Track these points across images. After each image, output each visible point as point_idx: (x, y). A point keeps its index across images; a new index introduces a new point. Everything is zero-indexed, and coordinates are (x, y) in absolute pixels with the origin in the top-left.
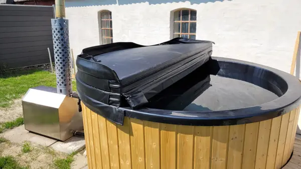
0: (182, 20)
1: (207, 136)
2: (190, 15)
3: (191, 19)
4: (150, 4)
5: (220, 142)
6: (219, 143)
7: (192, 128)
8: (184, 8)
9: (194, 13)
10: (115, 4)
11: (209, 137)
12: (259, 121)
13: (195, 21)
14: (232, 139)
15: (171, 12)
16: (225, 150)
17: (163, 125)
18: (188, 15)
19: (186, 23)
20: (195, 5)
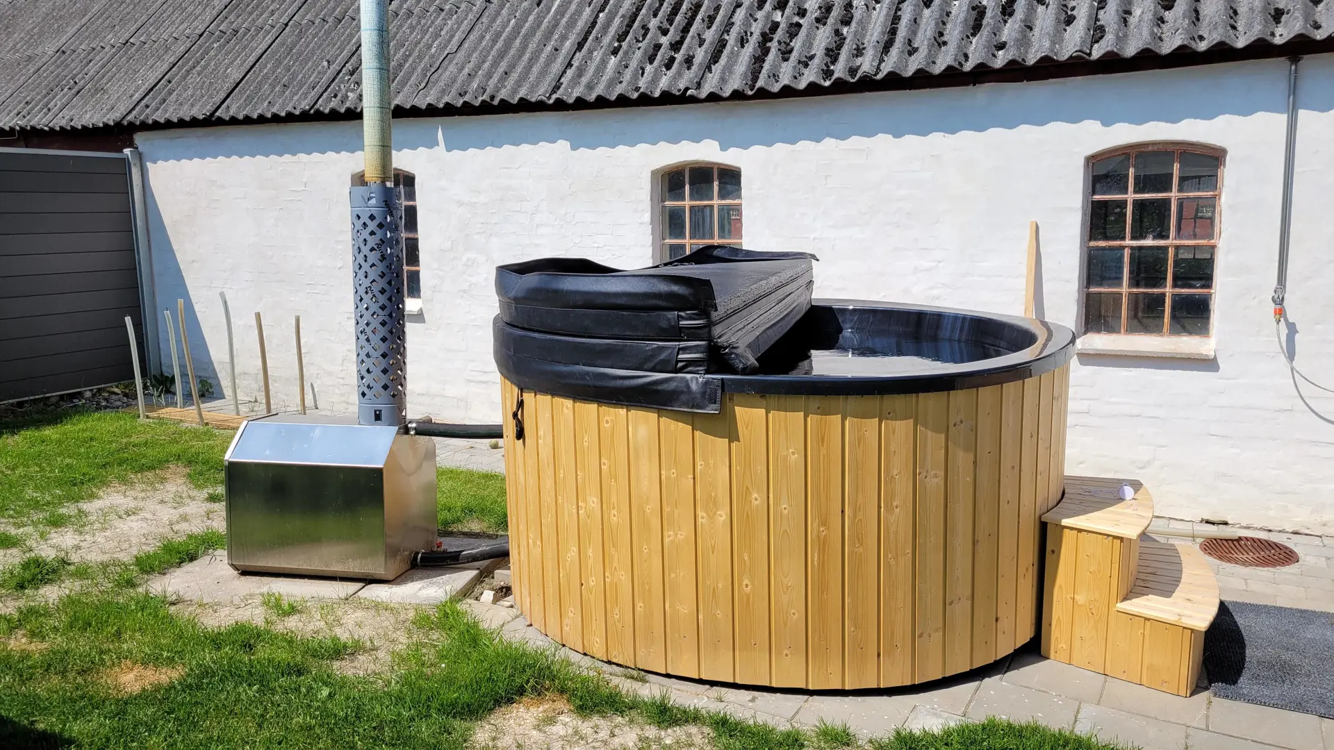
0: (692, 198)
1: (906, 418)
2: (716, 184)
3: (722, 196)
4: (574, 148)
5: (933, 430)
6: (929, 433)
7: (873, 402)
8: (697, 162)
9: (730, 178)
10: (430, 147)
11: (912, 421)
12: (1002, 383)
13: (736, 201)
14: (955, 425)
15: (654, 173)
16: (943, 451)
17: (815, 401)
18: (711, 182)
19: (705, 206)
20: (733, 151)
